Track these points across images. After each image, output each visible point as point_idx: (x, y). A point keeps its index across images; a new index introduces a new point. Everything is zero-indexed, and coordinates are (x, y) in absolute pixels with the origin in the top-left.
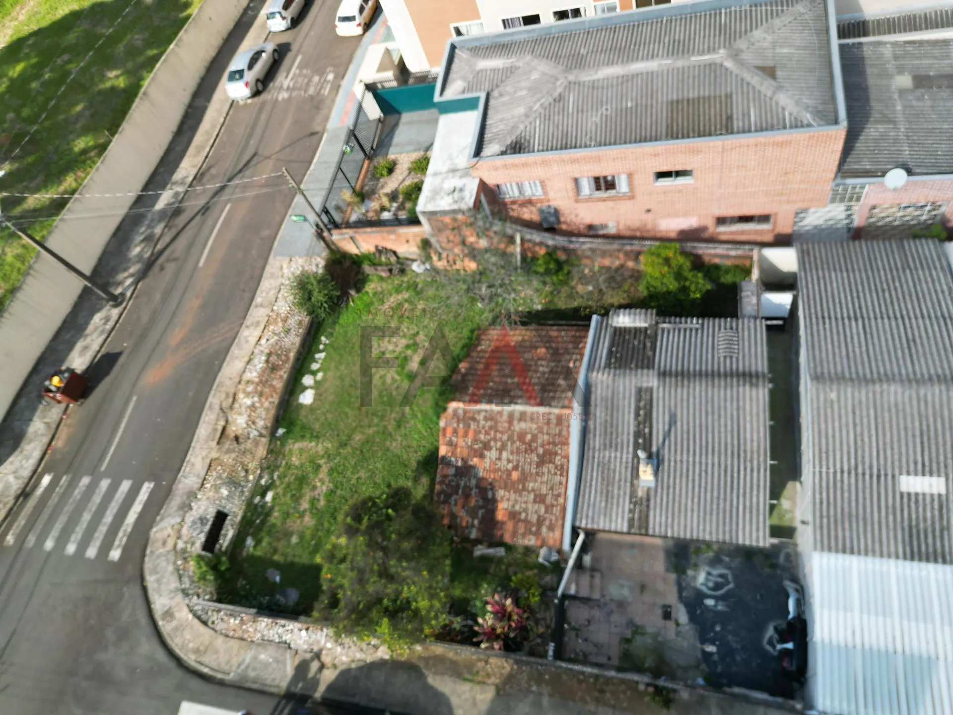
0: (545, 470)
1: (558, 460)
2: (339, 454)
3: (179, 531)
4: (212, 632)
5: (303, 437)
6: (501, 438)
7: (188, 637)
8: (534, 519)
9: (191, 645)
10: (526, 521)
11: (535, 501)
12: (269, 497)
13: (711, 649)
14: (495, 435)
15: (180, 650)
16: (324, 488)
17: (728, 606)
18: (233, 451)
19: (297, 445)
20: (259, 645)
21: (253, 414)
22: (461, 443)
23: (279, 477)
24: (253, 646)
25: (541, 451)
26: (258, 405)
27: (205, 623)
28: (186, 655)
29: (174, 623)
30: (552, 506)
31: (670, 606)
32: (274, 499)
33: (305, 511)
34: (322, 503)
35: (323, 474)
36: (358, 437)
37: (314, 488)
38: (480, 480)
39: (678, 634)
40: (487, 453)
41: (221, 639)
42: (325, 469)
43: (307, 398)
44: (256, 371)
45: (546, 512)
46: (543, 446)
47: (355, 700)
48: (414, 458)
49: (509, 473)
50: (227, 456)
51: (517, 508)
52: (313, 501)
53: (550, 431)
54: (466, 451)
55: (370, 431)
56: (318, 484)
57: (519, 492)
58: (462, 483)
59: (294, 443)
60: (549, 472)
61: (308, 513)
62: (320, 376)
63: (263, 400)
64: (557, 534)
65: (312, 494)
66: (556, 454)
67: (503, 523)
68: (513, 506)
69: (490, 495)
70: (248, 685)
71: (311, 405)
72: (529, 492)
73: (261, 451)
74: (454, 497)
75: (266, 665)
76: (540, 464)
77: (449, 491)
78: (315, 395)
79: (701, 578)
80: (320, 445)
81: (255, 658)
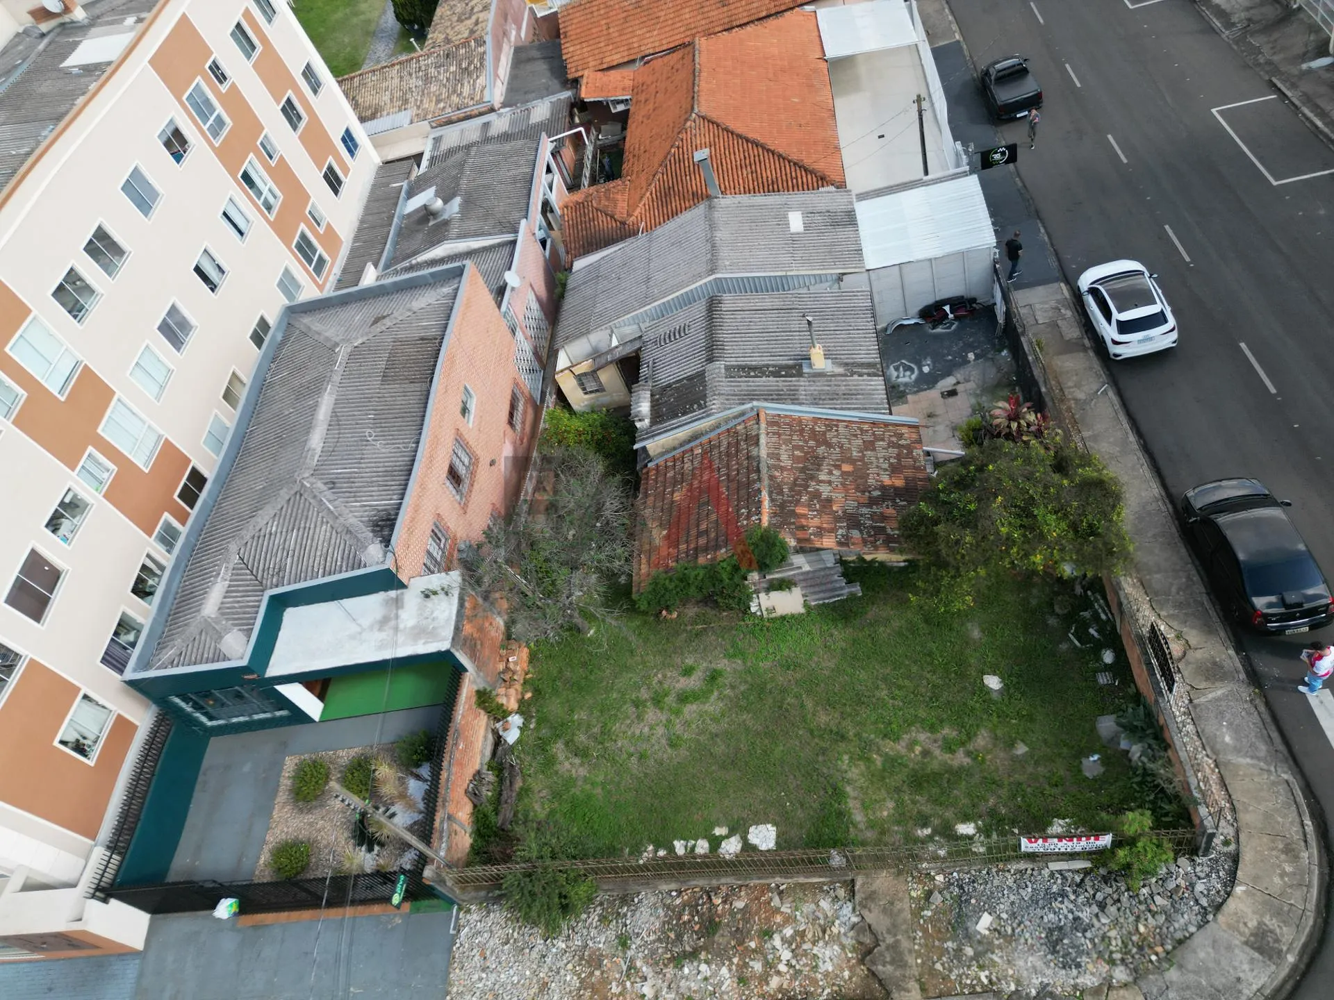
0: (834, 440)
1: (820, 428)
2: (858, 735)
3: (1096, 991)
4: (1242, 837)
5: (840, 814)
6: (803, 480)
7: (1277, 880)
8: (893, 451)
9: (1288, 868)
10: (899, 457)
11: (874, 449)
12: (966, 829)
13: (971, 356)
14: (800, 486)
15: (1309, 886)
16: (922, 737)
17: (925, 358)
18: (894, 947)
19: (858, 817)
20: (1216, 752)
21: (810, 936)
22: (816, 522)
23: (925, 826)
24: (1221, 758)
25: (812, 443)
26: (788, 932)
27: (1235, 859)
28: (1310, 872)
29: (1271, 923)
30: (874, 434)
31: (942, 394)
32: (966, 818)
33: (968, 754)
34: (947, 731)
35: (900, 747)
36: (823, 718)
37: (926, 753)
38: (860, 505)
39: (967, 381)
40: (824, 496)
41: (1245, 818)
42: (889, 747)
43: (764, 837)
44: (715, 974)
45: (883, 440)
46: (806, 442)
47: (1205, 599)
48: (840, 636)
49: (844, 474)
50: (910, 960)
51: (886, 466)
52: (949, 747)
53: (788, 433)
54: (826, 518)
55: (809, 704)
56: (918, 749)
57: (866, 465)
58: (869, 523)
59: (855, 826)
60: (837, 436)
61: (971, 747)
62: (719, 831)
63: (778, 919)
64: (904, 430)
65: (937, 752)
66: (813, 430)
67: (906, 479)
68: (885, 470)
69: (876, 493)
70: (1282, 748)
71: (775, 824)
72: (864, 456)
73: (883, 881)
74: (889, 531)
75: (1236, 730)
76: (829, 445)
77: (882, 537)
78: (757, 824)
79: (906, 378)
80: (849, 775)
81: (1237, 750)
